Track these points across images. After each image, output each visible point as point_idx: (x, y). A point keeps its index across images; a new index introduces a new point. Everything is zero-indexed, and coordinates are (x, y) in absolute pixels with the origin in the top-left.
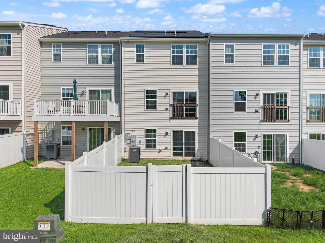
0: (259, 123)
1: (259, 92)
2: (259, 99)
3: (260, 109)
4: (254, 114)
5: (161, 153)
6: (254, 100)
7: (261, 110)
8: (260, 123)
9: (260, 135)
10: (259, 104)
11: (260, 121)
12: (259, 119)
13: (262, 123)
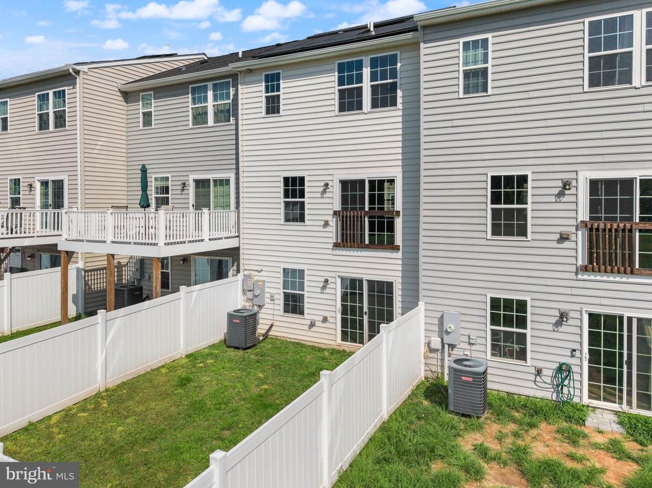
0: (573, 276)
1: (573, 175)
2: (573, 199)
3: (577, 230)
4: (555, 244)
5: (314, 329)
6: (556, 202)
7: (580, 233)
8: (577, 274)
9: (577, 315)
10: (573, 214)
11: (577, 269)
12: (573, 261)
13: (586, 277)
